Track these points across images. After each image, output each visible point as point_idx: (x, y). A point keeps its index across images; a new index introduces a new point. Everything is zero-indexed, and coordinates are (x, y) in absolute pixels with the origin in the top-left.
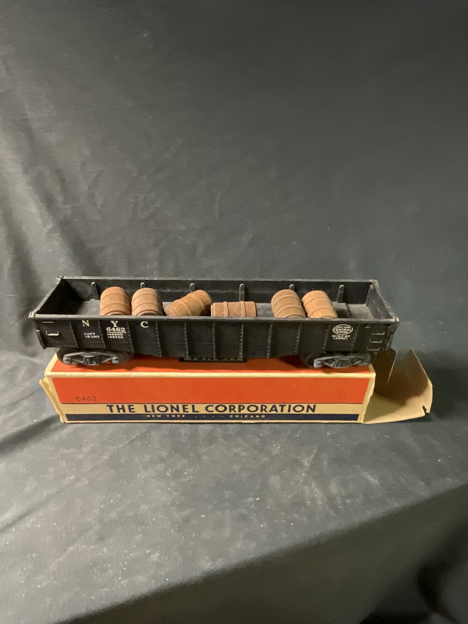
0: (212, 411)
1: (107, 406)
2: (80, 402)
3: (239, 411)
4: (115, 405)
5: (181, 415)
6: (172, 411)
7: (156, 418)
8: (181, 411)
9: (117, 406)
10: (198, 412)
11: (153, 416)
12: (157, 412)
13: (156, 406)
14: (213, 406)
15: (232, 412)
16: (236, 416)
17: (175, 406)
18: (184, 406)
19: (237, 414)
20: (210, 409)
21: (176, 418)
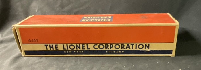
0: (97, 49)
1: (45, 45)
4: (48, 45)
5: (81, 51)
6: (77, 49)
7: (69, 53)
9: (50, 45)
11: (67, 52)
12: (69, 49)
13: (69, 45)
14: (97, 45)
15: (107, 49)
17: (78, 45)
18: (82, 45)
19: (110, 51)
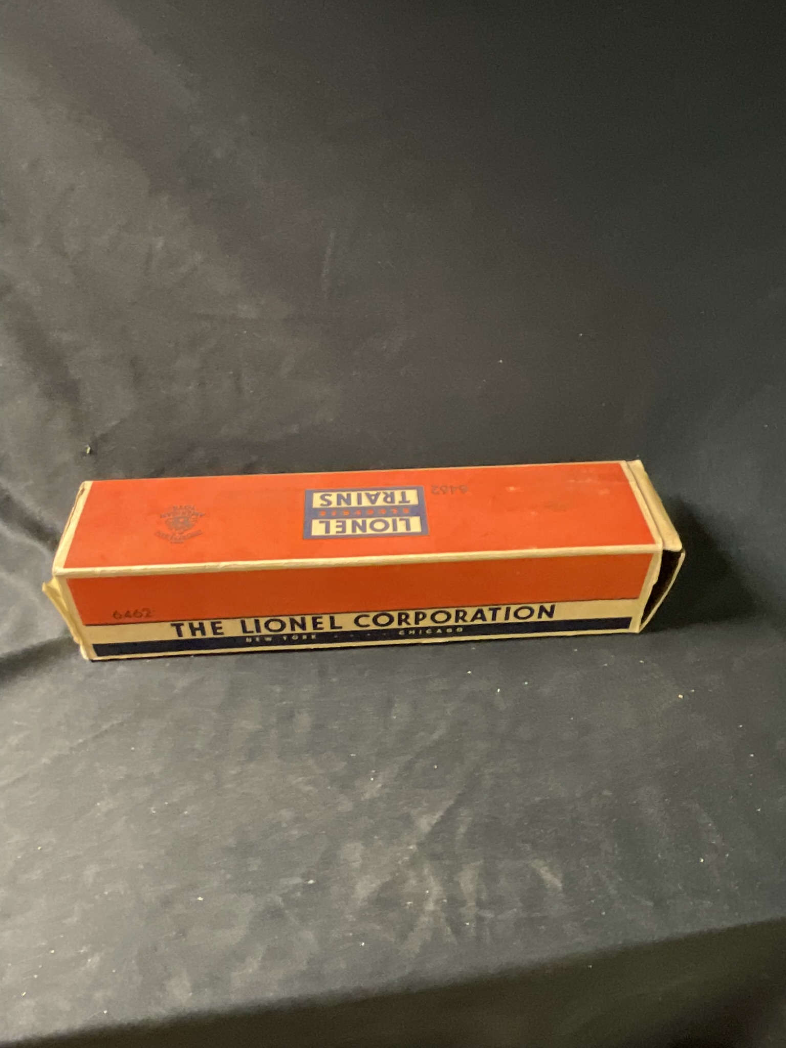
0: (367, 626)
1: (172, 625)
2: (121, 621)
3: (417, 623)
4: (186, 623)
5: (309, 635)
6: (293, 629)
7: (263, 643)
8: (310, 628)
9: (191, 626)
10: (341, 627)
11: (258, 639)
12: (264, 631)
13: (262, 621)
14: (367, 616)
15: (404, 625)
16: (410, 632)
17: (298, 619)
18: (314, 620)
19: (412, 629)
20: (362, 621)
21: (300, 641)
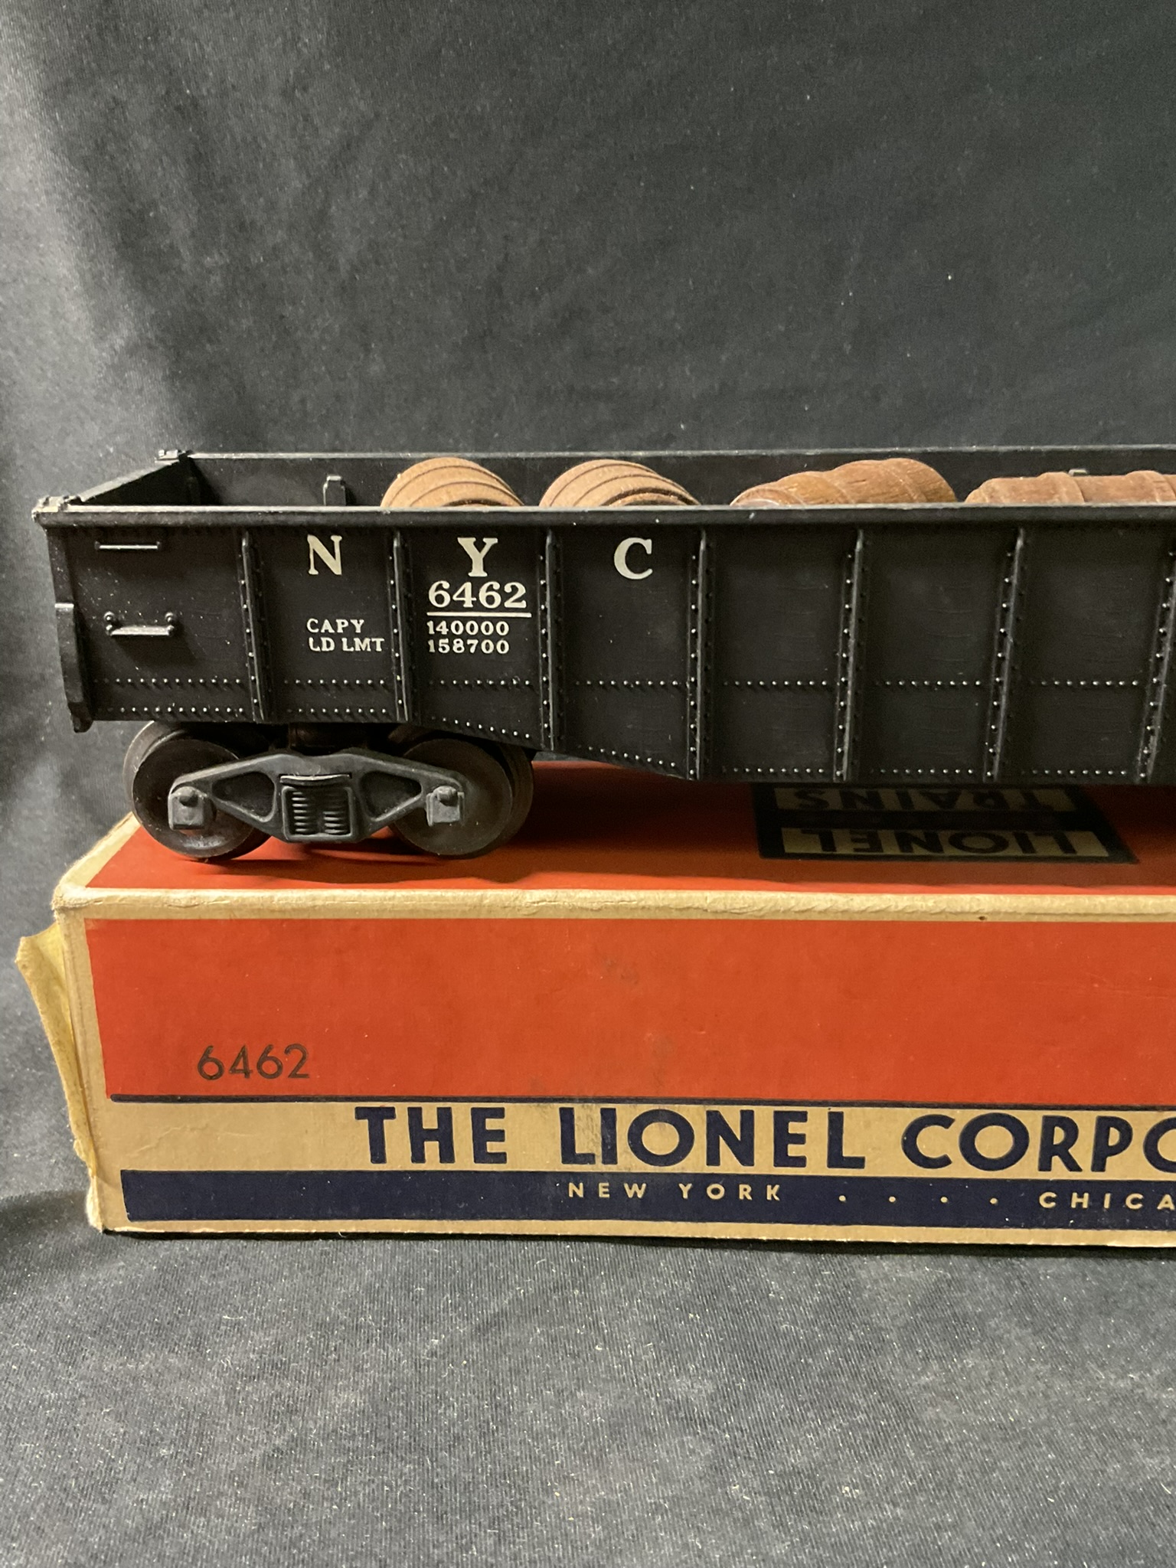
0: (945, 1161)
1: (360, 1114)
2: (218, 1087)
3: (1099, 1165)
4: (401, 1109)
5: (759, 1183)
6: (713, 1158)
7: (618, 1207)
8: (764, 1162)
9: (415, 1115)
10: (859, 1162)
11: (603, 1191)
12: (627, 1161)
13: (626, 1115)
14: (946, 1122)
15: (1059, 1171)
16: (1075, 1199)
17: (732, 1116)
18: (781, 1122)
19: (1080, 1187)
20: (931, 1141)
21: (732, 1210)
